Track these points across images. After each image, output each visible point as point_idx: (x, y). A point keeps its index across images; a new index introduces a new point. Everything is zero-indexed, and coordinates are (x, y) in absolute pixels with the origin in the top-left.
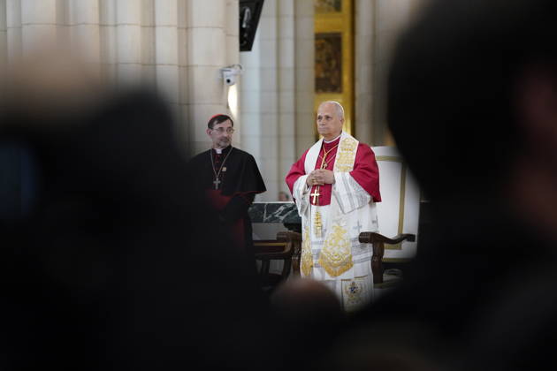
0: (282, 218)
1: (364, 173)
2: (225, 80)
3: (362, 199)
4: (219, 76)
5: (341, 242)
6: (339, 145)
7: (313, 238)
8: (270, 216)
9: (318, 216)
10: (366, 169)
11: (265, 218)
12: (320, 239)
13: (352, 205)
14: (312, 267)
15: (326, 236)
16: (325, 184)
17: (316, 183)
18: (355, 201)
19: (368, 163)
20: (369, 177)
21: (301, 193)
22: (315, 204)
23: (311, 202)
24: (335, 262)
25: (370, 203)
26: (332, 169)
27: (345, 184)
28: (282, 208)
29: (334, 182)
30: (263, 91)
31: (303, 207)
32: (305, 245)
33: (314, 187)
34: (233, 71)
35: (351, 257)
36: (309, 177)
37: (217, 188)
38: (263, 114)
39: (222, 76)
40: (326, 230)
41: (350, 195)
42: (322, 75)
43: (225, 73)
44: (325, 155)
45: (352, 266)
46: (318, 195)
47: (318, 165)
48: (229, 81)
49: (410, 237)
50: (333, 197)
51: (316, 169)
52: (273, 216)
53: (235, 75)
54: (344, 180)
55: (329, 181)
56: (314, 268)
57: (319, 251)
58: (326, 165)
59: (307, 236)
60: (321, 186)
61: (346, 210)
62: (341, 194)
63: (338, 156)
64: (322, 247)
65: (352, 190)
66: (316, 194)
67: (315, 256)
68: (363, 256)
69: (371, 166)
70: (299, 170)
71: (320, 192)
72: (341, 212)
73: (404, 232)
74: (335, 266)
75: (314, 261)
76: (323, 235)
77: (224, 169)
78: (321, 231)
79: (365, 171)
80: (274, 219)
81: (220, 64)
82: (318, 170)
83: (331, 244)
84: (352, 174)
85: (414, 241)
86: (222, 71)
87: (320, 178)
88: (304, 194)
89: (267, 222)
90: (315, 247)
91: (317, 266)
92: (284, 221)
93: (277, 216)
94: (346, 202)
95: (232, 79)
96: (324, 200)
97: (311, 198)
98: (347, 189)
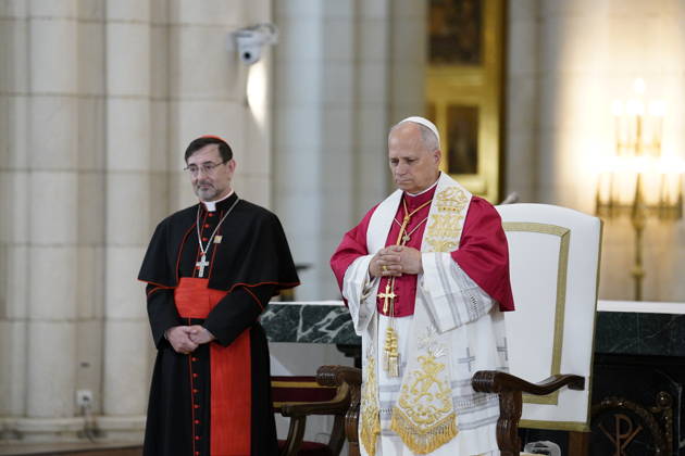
0: (333, 334)
1: (478, 255)
2: (242, 52)
3: (474, 305)
4: (230, 47)
5: (434, 389)
6: (435, 201)
7: (383, 378)
8: (310, 330)
9: (392, 337)
10: (484, 246)
11: (300, 334)
12: (395, 381)
13: (456, 315)
14: (378, 434)
15: (405, 375)
16: (404, 274)
17: (386, 273)
18: (462, 308)
19: (487, 235)
20: (489, 262)
21: (359, 291)
22: (388, 314)
23: (380, 310)
24: (423, 427)
25: (492, 312)
26: (418, 247)
27: (442, 275)
28: (333, 315)
29: (421, 271)
30: (327, 61)
31: (362, 317)
32: (367, 391)
33: (385, 279)
34: (257, 36)
35: (453, 417)
36: (374, 260)
37: (201, 275)
38: (326, 107)
39: (236, 45)
40: (405, 364)
41: (451, 298)
42: (445, 31)
43: (243, 41)
44: (407, 218)
45: (455, 434)
46: (392, 295)
47: (392, 239)
48: (247, 56)
49: (575, 382)
50: (418, 301)
51: (387, 245)
52: (315, 330)
53: (261, 44)
54: (440, 268)
55: (411, 269)
56: (383, 437)
57: (391, 404)
58: (407, 238)
59: (372, 375)
60: (397, 278)
61: (444, 326)
62: (434, 295)
63: (430, 221)
64: (397, 397)
65: (455, 289)
66: (389, 295)
67: (383, 414)
68: (479, 415)
69: (493, 241)
70: (355, 245)
71: (396, 290)
72: (433, 330)
73: (565, 371)
74: (423, 434)
75: (383, 423)
76: (400, 375)
77: (218, 239)
78: (397, 366)
79: (480, 250)
80: (318, 336)
81: (232, 21)
82: (392, 247)
83: (415, 391)
84: (455, 256)
85: (582, 388)
86: (236, 36)
87: (395, 261)
88: (366, 291)
89: (303, 340)
90: (385, 397)
91: (388, 433)
92: (335, 340)
93: (323, 329)
94: (443, 312)
95: (254, 52)
96: (403, 306)
97: (380, 302)
98: (446, 285)
